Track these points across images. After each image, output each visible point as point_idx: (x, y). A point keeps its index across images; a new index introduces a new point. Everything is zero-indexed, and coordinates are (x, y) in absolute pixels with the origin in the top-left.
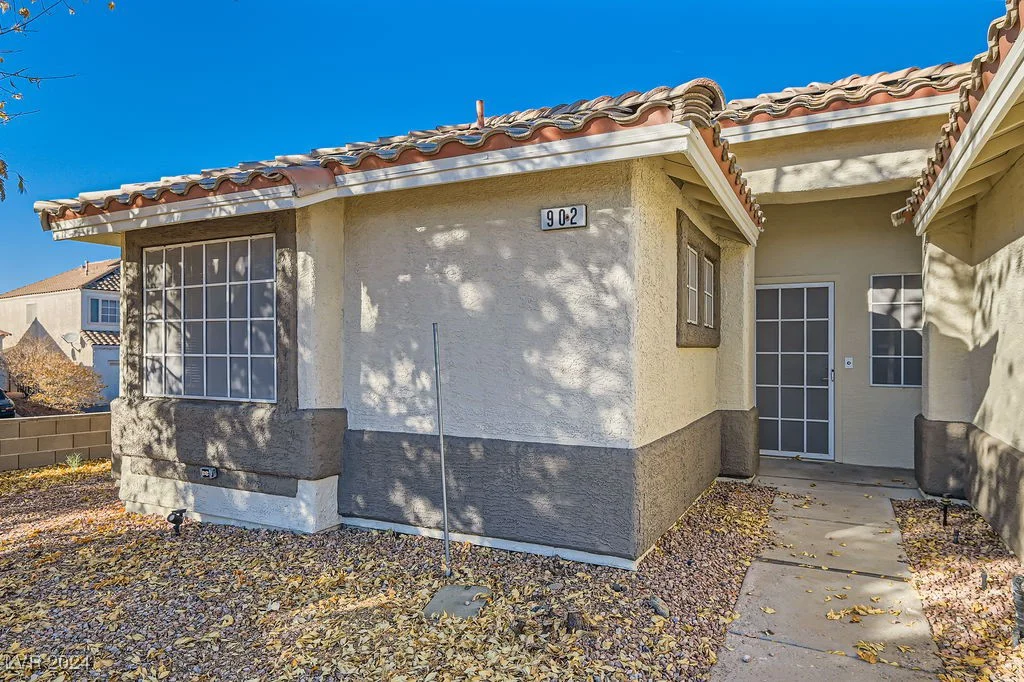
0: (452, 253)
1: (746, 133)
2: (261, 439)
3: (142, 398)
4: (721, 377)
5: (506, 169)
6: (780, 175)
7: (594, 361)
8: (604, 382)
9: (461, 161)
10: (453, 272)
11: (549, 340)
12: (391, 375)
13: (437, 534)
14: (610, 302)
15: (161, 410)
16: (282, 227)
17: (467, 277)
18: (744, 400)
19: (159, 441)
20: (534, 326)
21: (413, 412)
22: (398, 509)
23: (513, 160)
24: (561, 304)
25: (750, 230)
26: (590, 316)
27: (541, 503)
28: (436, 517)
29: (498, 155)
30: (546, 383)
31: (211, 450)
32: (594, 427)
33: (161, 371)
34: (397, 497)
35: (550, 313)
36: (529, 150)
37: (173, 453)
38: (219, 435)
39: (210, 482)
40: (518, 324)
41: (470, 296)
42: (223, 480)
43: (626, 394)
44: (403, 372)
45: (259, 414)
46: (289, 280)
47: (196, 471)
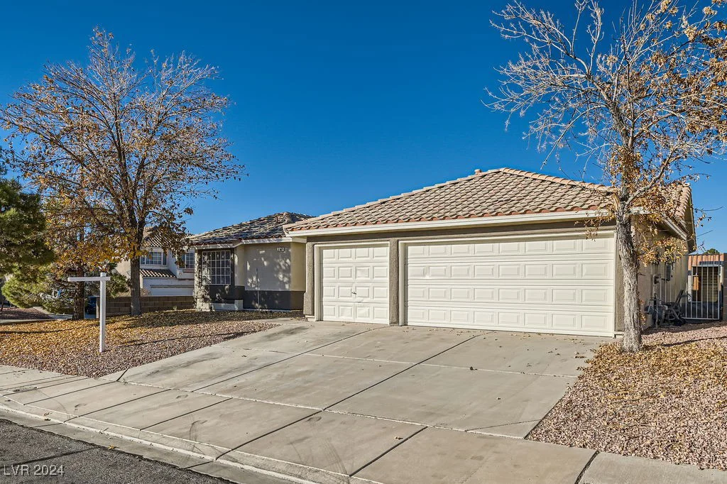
0: (263, 255)
2: (227, 293)
3: (202, 285)
5: (268, 242)
7: (284, 276)
8: (285, 281)
9: (261, 240)
10: (263, 259)
11: (277, 272)
12: (252, 279)
14: (287, 265)
15: (206, 288)
16: (232, 250)
17: (265, 260)
19: (206, 294)
20: (276, 269)
21: (256, 286)
22: (253, 306)
24: (280, 265)
26: (284, 268)
27: (276, 302)
28: (260, 307)
29: (266, 239)
30: (278, 280)
31: (217, 295)
32: (285, 288)
33: (206, 279)
34: (253, 303)
35: (278, 267)
36: (271, 239)
37: (209, 297)
38: (218, 292)
39: (217, 302)
40: (273, 269)
41: (265, 263)
42: (220, 302)
43: (289, 282)
44: (254, 279)
45: (227, 287)
46: (233, 260)
47: (214, 300)
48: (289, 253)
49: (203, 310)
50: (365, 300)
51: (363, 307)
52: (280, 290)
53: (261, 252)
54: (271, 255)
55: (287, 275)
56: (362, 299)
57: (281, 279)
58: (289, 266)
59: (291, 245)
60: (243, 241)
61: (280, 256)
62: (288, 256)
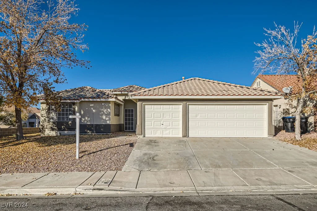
0: (92, 107)
1: (122, 93)
2: (70, 125)
3: (50, 122)
4: (119, 120)
5: (99, 100)
6: (125, 97)
7: (106, 117)
8: (107, 119)
9: (95, 99)
10: (92, 109)
11: (102, 115)
12: (85, 118)
13: (91, 134)
14: (108, 112)
15: (54, 123)
16: (74, 104)
17: (94, 109)
18: (122, 122)
19: (53, 126)
20: (101, 114)
21: (88, 122)
22: (86, 132)
23: (100, 100)
24: (104, 112)
25: (123, 104)
26: (106, 113)
27: (102, 129)
28: (90, 132)
29: (99, 99)
30: (102, 119)
31: (63, 127)
32: (107, 123)
33: (53, 118)
34: (86, 131)
35: (102, 113)
36: (102, 99)
37: (56, 128)
38: (64, 125)
39: (62, 130)
40: (99, 113)
41: (94, 111)
42: (64, 130)
43: (109, 120)
44: (86, 118)
45: (70, 122)
46: (74, 109)
47: (60, 129)
48: (110, 106)
49: (50, 135)
50: (168, 127)
51: (167, 130)
52: (104, 124)
53: (91, 105)
54: (98, 107)
55: (108, 116)
56: (166, 127)
57: (104, 119)
58: (109, 112)
59: (111, 103)
60: (82, 99)
61: (104, 107)
62: (109, 107)
